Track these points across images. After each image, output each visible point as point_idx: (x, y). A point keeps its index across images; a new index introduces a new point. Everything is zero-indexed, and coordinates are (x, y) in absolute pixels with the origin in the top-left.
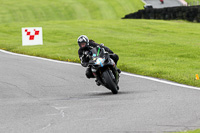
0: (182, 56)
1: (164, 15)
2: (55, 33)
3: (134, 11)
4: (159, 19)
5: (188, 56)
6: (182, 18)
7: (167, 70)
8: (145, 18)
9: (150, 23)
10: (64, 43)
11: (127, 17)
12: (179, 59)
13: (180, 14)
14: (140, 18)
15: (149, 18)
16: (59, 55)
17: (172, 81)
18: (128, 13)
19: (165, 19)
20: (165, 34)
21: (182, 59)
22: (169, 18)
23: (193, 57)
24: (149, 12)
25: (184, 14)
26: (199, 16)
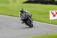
0: (40, 14)
1: (34, 2)
2: (3, 7)
3: (26, 1)
4: (33, 3)
5: (41, 14)
6: (39, 3)
7: (35, 18)
9: (30, 5)
10: (6, 10)
11: (24, 3)
13: (39, 2)
14: (27, 3)
15: (30, 3)
16: (4, 14)
17: (37, 21)
19: (35, 3)
20: (35, 8)
22: (36, 3)
23: (43, 14)
25: (40, 2)
26: (44, 3)
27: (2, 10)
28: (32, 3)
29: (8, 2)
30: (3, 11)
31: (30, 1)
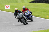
4: (38, 3)
6: (44, 2)
7: (40, 15)
15: (36, 2)
19: (40, 3)
21: (44, 12)
22: (41, 3)
23: (47, 12)
25: (45, 2)
26: (48, 2)
27: (12, 9)
28: (37, 2)
29: (17, 2)
31: (36, 1)
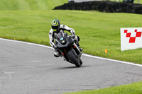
0: (95, 36)
1: (83, 7)
3: (61, 4)
4: (79, 10)
5: (100, 36)
6: (95, 9)
7: (85, 46)
8: (69, 9)
9: (72, 13)
11: (56, 8)
12: (93, 38)
13: (94, 7)
15: (71, 9)
16: (8, 35)
18: (57, 6)
19: (83, 10)
21: (95, 38)
22: (86, 9)
24: (72, 5)
25: (97, 6)
26: (107, 8)
28: (76, 9)
30: (4, 28)
